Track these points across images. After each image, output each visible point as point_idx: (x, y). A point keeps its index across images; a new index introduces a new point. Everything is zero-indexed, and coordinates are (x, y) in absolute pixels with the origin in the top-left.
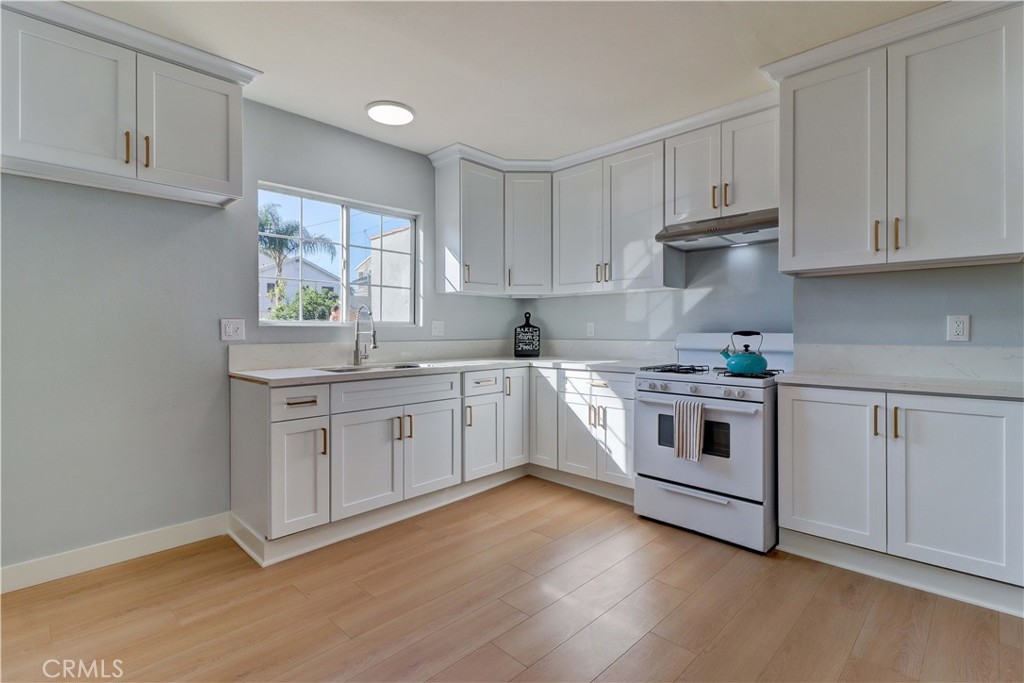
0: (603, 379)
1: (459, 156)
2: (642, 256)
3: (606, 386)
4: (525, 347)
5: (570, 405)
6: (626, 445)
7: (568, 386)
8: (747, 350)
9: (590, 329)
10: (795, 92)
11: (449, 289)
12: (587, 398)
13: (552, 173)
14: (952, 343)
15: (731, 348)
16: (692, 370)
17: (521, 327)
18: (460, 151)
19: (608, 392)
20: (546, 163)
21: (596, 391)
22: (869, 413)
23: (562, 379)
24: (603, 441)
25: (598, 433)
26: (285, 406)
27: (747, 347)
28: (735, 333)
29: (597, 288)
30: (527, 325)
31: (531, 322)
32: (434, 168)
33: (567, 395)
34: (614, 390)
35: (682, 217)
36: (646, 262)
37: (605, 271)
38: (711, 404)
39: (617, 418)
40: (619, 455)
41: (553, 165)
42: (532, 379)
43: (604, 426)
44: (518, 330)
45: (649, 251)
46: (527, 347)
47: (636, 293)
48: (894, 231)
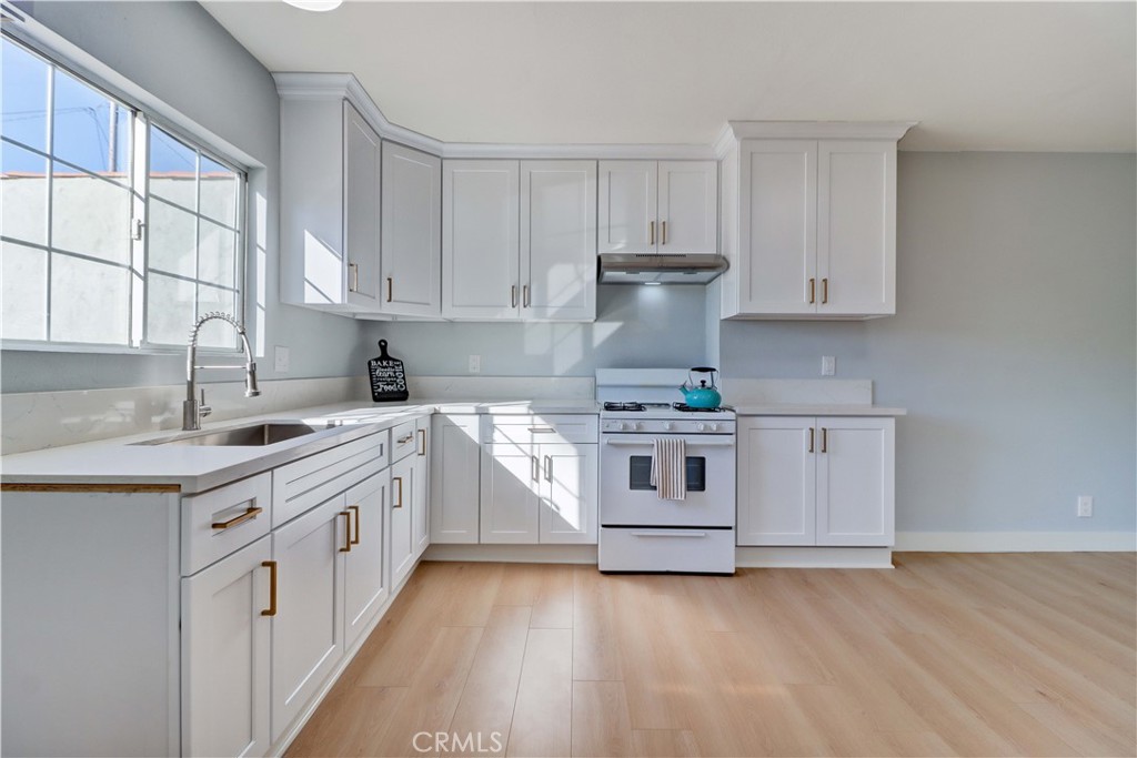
0: (548, 422)
1: (344, 94)
2: (571, 282)
3: (553, 431)
4: (387, 388)
5: (498, 459)
6: (581, 498)
7: (497, 436)
8: (703, 386)
9: (474, 363)
10: (751, 154)
11: (311, 297)
12: (527, 448)
13: (442, 159)
14: (825, 376)
15: (689, 383)
16: (639, 407)
17: (376, 360)
18: (349, 88)
19: (555, 437)
20: (437, 144)
21: (538, 437)
22: (805, 434)
23: (487, 427)
24: (549, 497)
25: (542, 489)
26: (212, 530)
27: (703, 382)
28: (693, 370)
29: (510, 314)
30: (385, 356)
31: (390, 353)
32: (278, 99)
33: (495, 447)
34: (563, 436)
35: (619, 246)
36: (576, 289)
37: (521, 294)
38: (691, 440)
39: (567, 469)
40: (570, 512)
41: (447, 150)
42: (437, 431)
43: (550, 479)
44: (374, 363)
45: (580, 277)
46: (390, 388)
47: (536, 323)
48: (821, 289)
